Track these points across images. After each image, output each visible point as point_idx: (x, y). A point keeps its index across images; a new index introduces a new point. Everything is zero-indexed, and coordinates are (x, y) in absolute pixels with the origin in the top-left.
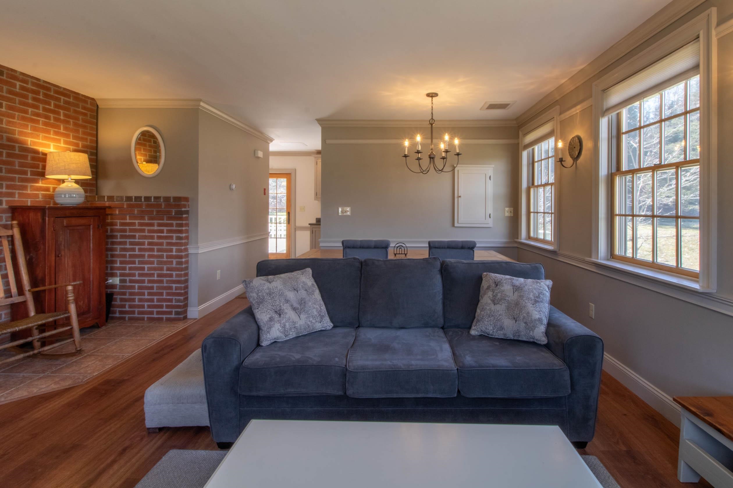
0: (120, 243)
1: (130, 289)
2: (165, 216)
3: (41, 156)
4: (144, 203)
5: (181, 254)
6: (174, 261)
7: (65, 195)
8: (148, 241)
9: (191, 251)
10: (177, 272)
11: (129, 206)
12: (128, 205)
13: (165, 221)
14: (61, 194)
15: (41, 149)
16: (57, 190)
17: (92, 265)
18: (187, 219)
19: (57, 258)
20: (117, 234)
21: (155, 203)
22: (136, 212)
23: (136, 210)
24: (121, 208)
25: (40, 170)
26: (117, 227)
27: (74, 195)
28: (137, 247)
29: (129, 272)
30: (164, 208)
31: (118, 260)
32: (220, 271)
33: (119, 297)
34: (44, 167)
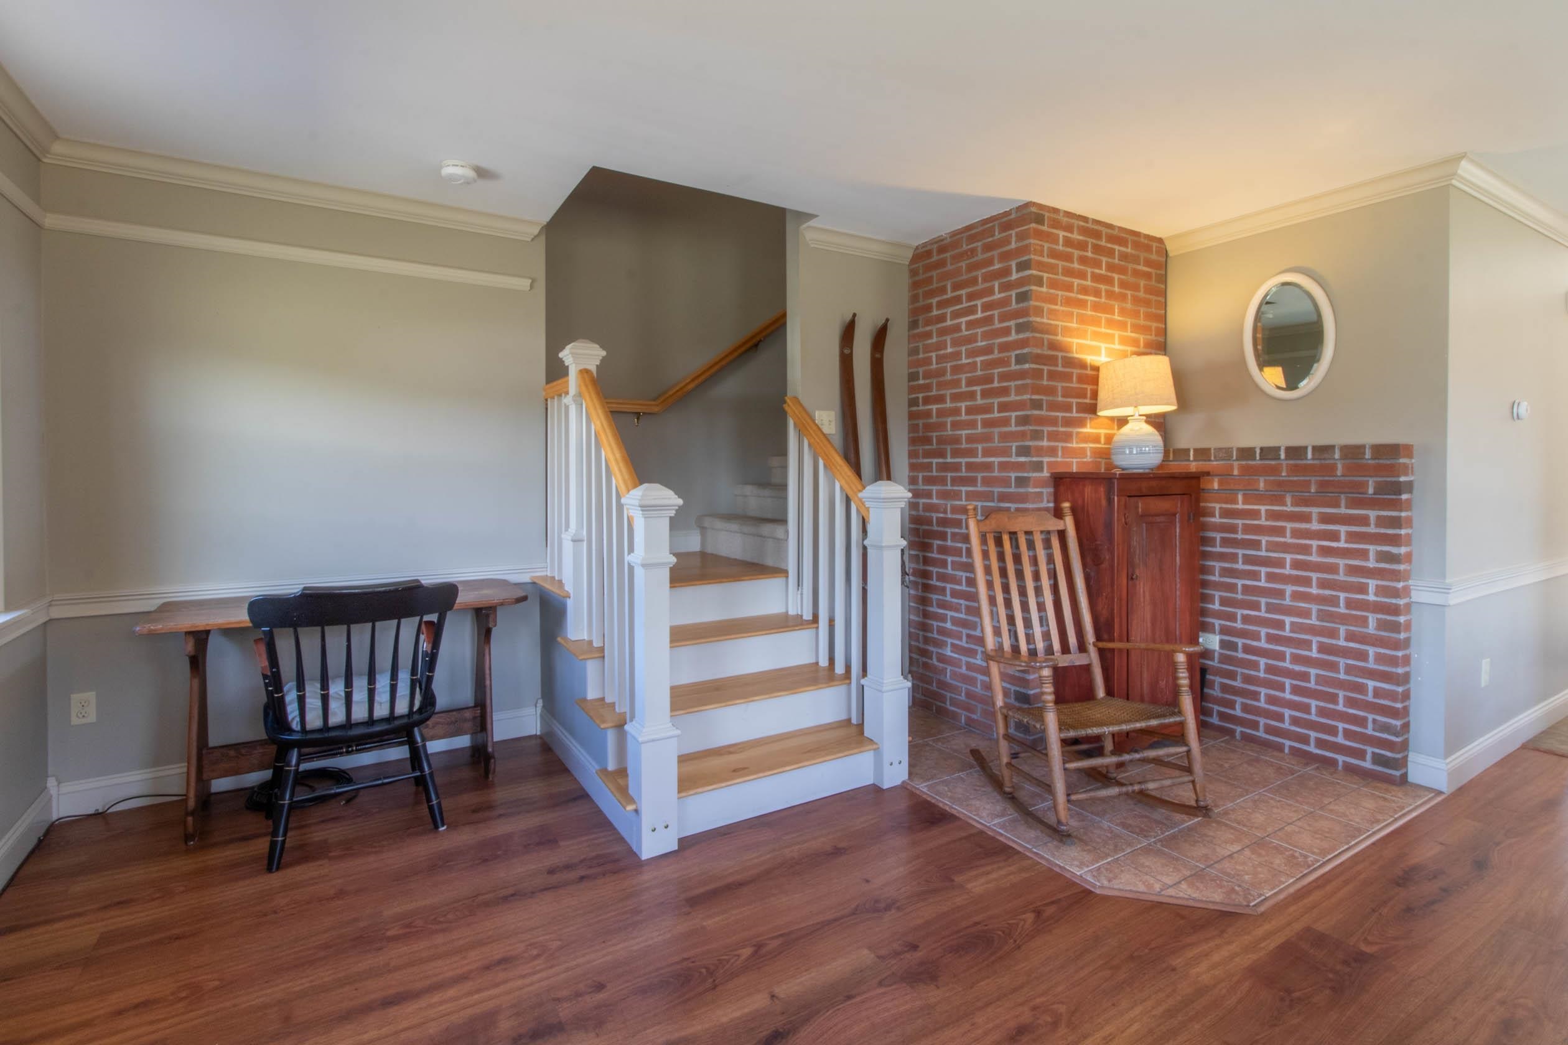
0: (1222, 557)
1: (1247, 669)
2: (1342, 496)
3: (1089, 372)
4: (1285, 463)
5: (1394, 601)
6: (1372, 619)
7: (1131, 449)
8: (1291, 559)
9: (1417, 596)
10: (1382, 651)
11: (1246, 471)
12: (1241, 467)
13: (1343, 510)
14: (1124, 447)
15: (1090, 359)
16: (1116, 439)
17: (1178, 602)
18: (1408, 505)
19: (1130, 582)
20: (1214, 536)
21: (1316, 462)
22: (1262, 485)
23: (1262, 479)
24: (1225, 475)
25: (1088, 401)
26: (1213, 520)
27: (1147, 449)
28: (1263, 570)
29: (1242, 626)
30: (1342, 476)
31: (1217, 594)
32: (1488, 660)
33: (1218, 680)
34: (1095, 395)
